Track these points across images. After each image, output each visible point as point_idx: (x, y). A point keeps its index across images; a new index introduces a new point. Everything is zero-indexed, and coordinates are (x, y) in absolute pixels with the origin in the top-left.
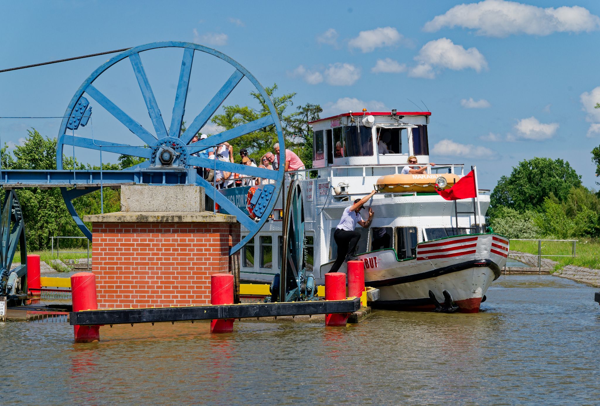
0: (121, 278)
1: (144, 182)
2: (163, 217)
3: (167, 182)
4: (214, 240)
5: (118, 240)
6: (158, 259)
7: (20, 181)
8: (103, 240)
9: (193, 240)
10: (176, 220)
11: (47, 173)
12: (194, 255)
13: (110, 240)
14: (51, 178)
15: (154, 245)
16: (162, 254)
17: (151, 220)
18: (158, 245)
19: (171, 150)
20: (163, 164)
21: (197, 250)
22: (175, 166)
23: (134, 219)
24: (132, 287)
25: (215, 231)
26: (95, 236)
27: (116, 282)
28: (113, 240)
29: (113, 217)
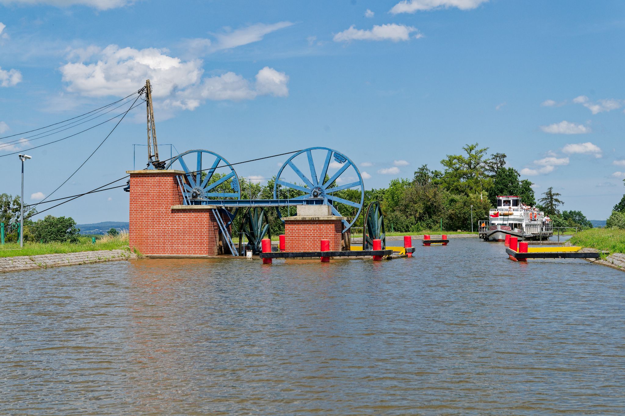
0: (296, 242)
1: (307, 204)
2: (312, 218)
3: (316, 204)
4: (332, 227)
5: (295, 227)
6: (310, 235)
7: (259, 204)
8: (289, 227)
9: (324, 227)
10: (317, 219)
11: (269, 201)
12: (324, 233)
13: (292, 227)
14: (271, 203)
15: (309, 229)
16: (312, 233)
17: (307, 219)
18: (310, 229)
19: (317, 191)
20: (314, 197)
21: (326, 231)
22: (319, 197)
23: (301, 219)
24: (301, 246)
25: (332, 223)
26: (286, 226)
27: (294, 244)
28: (293, 227)
29: (292, 218)
